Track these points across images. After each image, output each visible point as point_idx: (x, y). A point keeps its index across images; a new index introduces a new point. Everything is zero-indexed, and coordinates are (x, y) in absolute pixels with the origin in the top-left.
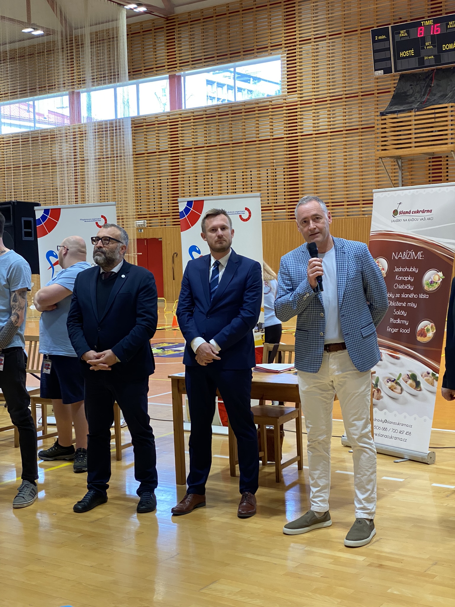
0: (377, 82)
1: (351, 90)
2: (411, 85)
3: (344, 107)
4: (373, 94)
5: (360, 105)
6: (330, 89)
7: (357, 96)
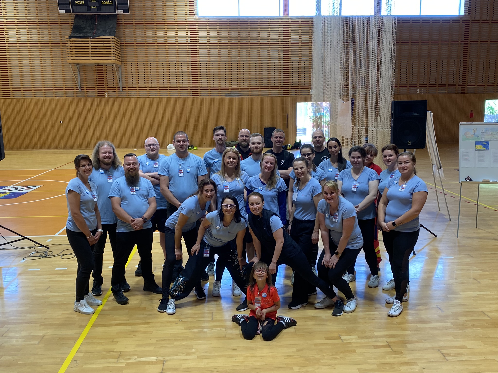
0: (60, 17)
1: (43, 19)
2: (83, 22)
3: (39, 29)
4: (58, 24)
5: (49, 29)
6: (27, 17)
7: (47, 24)
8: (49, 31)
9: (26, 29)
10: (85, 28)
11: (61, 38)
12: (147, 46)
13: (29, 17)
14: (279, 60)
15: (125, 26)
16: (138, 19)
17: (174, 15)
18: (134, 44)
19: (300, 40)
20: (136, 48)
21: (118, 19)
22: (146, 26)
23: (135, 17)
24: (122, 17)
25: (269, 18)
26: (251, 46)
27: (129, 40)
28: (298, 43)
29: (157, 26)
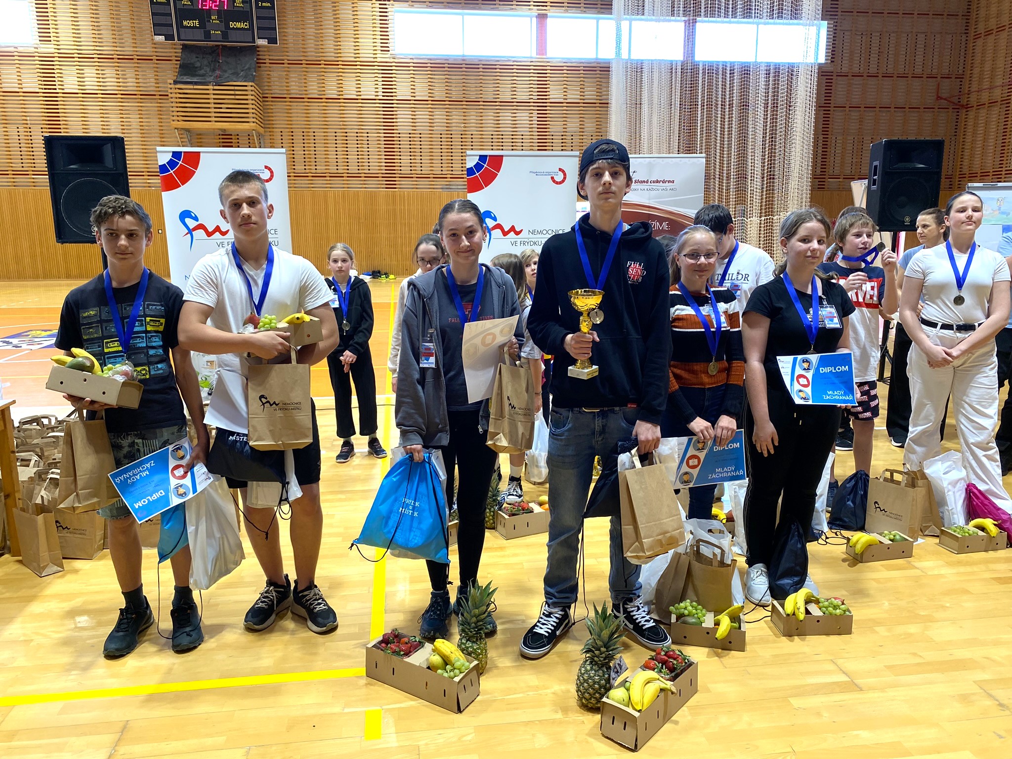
0: (155, 48)
1: (123, 51)
2: (197, 57)
3: (117, 68)
4: (152, 60)
5: (137, 69)
6: (97, 46)
7: (132, 59)
8: (137, 73)
9: (96, 68)
10: (201, 68)
11: (157, 85)
12: (308, 102)
13: (100, 46)
14: (531, 130)
15: (270, 67)
16: (293, 56)
17: (355, 50)
18: (285, 98)
19: (565, 97)
20: (290, 106)
21: (259, 55)
22: (307, 68)
23: (287, 52)
24: (265, 51)
25: (514, 59)
26: (483, 105)
27: (278, 92)
28: (562, 103)
29: (325, 68)
